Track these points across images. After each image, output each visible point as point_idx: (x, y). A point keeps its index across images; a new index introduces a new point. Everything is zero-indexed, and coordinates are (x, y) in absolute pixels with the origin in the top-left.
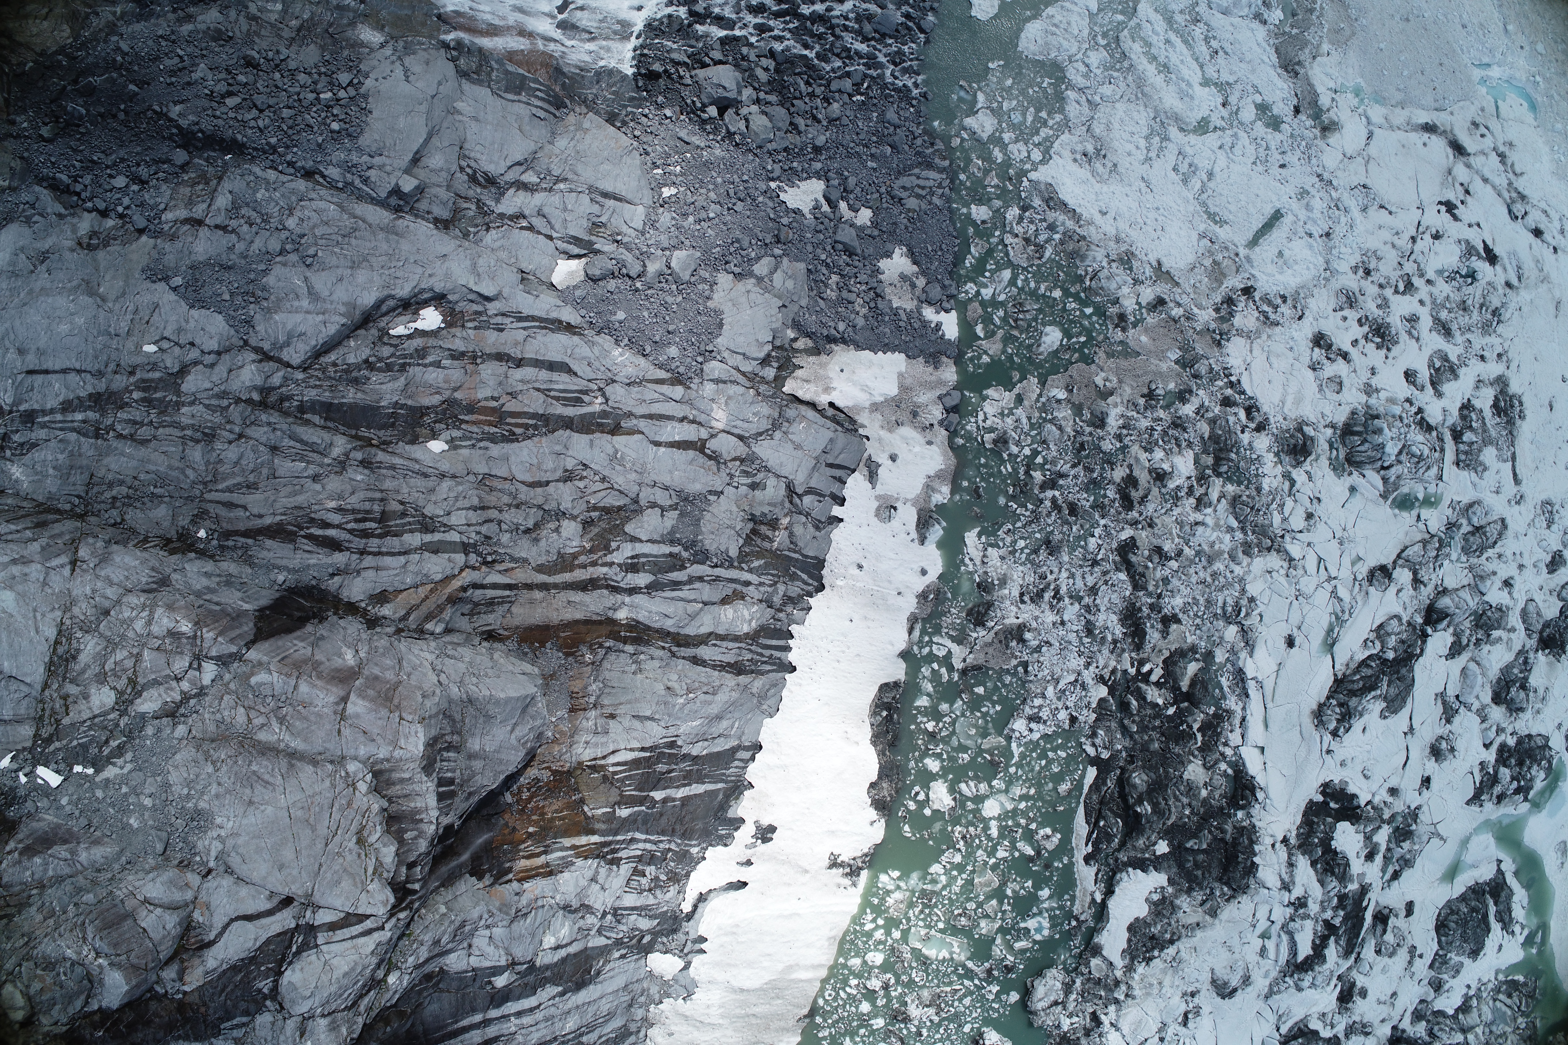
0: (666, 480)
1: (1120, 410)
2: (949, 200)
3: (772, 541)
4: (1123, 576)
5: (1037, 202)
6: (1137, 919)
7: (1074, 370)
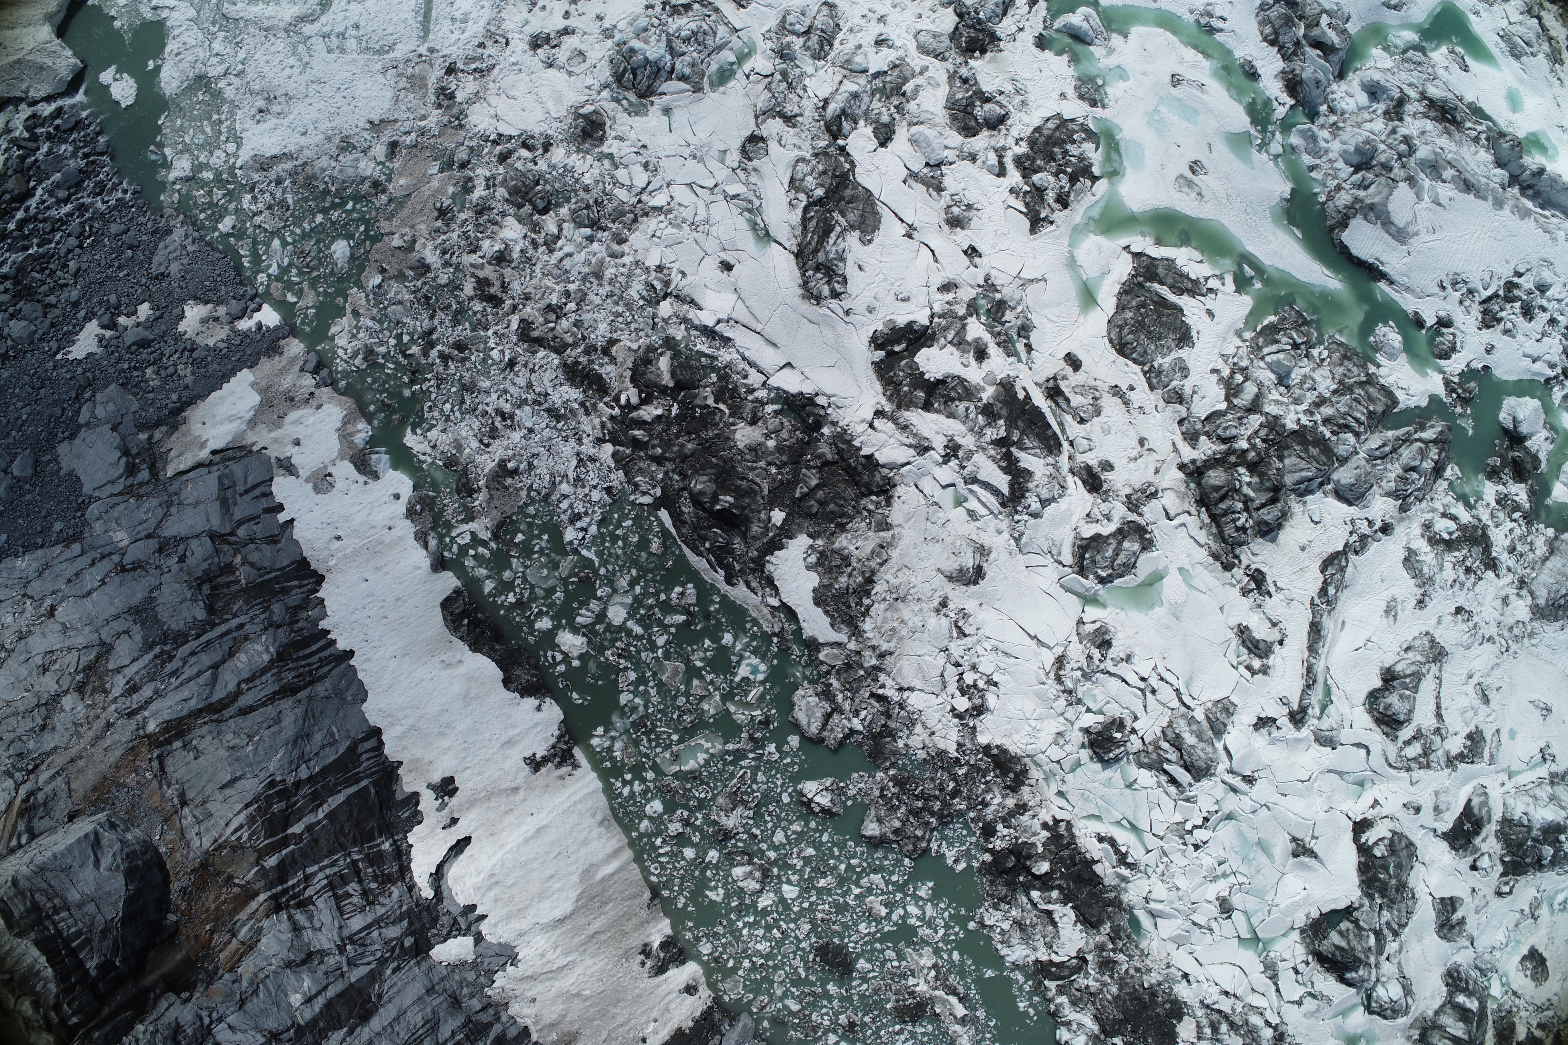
0: (113, 611)
1: (430, 245)
2: (202, 238)
3: (237, 582)
4: (542, 353)
5: (256, 177)
6: (815, 590)
7: (375, 256)
